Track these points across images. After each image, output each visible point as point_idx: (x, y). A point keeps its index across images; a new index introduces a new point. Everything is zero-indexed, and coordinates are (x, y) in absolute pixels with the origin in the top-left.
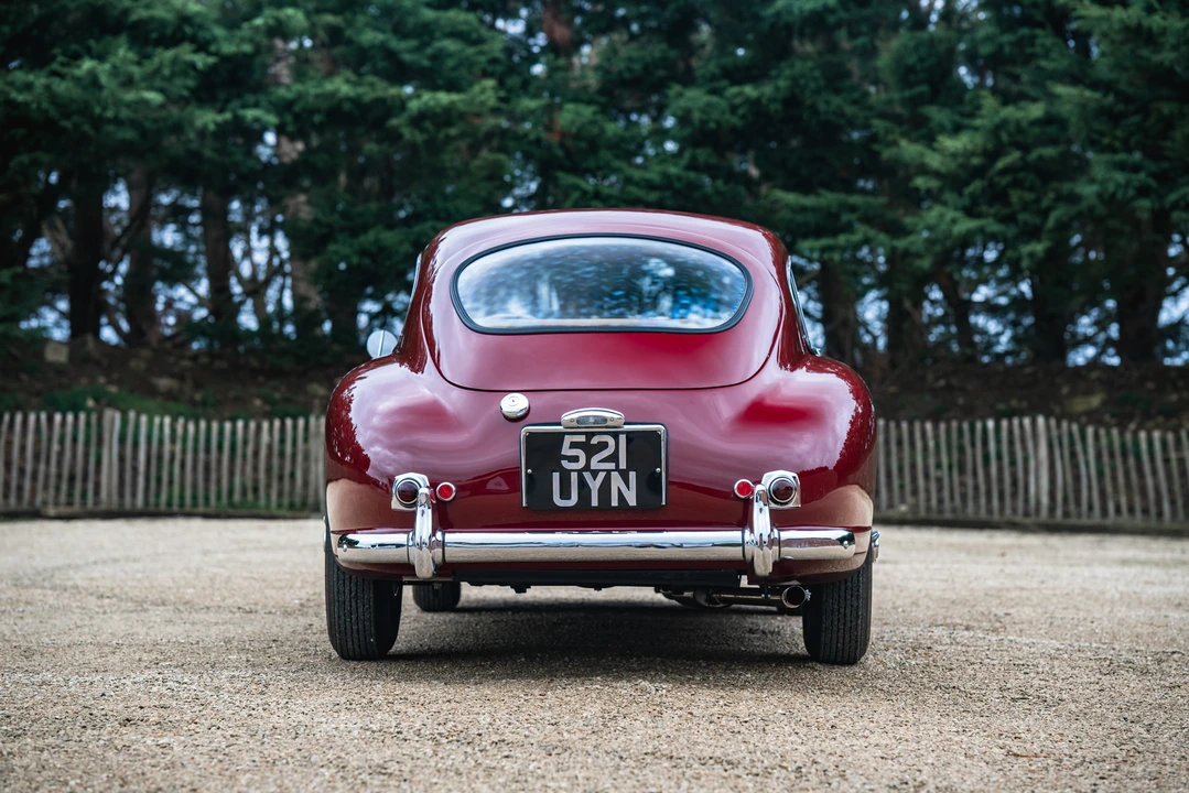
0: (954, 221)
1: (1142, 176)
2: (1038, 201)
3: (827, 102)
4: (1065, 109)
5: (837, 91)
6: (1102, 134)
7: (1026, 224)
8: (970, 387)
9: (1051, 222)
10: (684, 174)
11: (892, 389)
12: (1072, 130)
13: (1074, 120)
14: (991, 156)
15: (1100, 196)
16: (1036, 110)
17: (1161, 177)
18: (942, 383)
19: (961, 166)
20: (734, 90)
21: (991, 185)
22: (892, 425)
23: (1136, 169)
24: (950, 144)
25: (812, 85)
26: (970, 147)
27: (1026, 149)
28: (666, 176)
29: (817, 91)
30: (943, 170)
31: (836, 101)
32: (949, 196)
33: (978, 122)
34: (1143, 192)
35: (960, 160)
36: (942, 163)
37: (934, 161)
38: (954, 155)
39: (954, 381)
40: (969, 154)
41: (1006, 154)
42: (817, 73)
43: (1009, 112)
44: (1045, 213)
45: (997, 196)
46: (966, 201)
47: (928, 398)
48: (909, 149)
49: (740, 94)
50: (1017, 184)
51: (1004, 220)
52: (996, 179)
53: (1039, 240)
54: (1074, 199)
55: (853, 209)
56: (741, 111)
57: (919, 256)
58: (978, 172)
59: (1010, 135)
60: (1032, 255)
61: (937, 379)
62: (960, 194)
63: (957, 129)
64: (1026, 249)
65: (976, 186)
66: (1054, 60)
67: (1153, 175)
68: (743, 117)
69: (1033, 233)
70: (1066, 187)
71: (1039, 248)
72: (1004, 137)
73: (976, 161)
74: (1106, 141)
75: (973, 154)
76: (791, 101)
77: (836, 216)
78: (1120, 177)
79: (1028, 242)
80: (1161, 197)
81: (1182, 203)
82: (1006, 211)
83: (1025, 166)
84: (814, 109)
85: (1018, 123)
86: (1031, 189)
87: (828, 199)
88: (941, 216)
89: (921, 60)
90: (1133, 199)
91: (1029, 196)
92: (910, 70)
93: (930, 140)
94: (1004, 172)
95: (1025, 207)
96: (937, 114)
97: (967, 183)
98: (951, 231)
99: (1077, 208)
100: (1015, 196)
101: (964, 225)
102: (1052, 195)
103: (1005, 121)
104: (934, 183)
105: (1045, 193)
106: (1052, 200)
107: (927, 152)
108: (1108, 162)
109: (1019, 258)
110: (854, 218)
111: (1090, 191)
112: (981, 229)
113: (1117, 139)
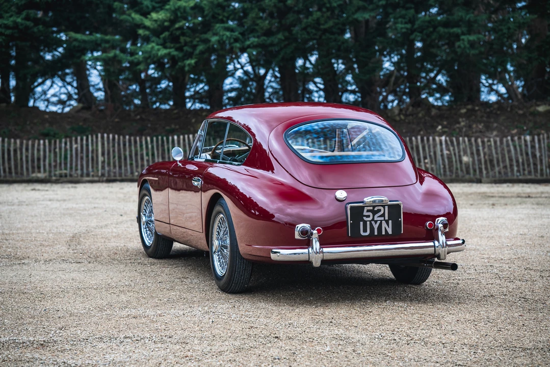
0: (159, 50)
1: (236, 33)
2: (191, 42)
6: (219, 14)
7: (187, 51)
8: (151, 119)
9: (197, 52)
10: (23, 22)
11: (117, 120)
12: (206, 12)
13: (207, 8)
14: (173, 22)
15: (218, 41)
17: (242, 34)
18: (138, 117)
19: (159, 26)
21: (171, 34)
22: (121, 137)
23: (234, 31)
24: (154, 15)
26: (164, 18)
28: (15, 22)
30: (152, 27)
32: (154, 39)
33: (167, 7)
34: (236, 40)
35: (159, 23)
36: (152, 24)
37: (147, 23)
38: (156, 21)
39: (144, 116)
40: (164, 21)
41: (179, 22)
43: (181, 3)
44: (194, 47)
45: (174, 39)
46: (161, 41)
47: (135, 124)
48: (136, 17)
50: (183, 34)
51: (177, 49)
52: (174, 32)
53: (192, 58)
54: (207, 41)
55: (107, 42)
58: (166, 29)
59: (181, 13)
60: (189, 65)
61: (136, 115)
62: (159, 38)
64: (188, 62)
65: (166, 34)
67: (240, 33)
69: (189, 55)
70: (204, 36)
71: (193, 61)
72: (179, 14)
73: (166, 24)
74: (220, 17)
75: (165, 21)
78: (228, 34)
79: (187, 59)
80: (243, 42)
81: (252, 46)
82: (178, 45)
85: (185, 8)
86: (189, 36)
87: (96, 37)
88: (153, 48)
91: (188, 39)
93: (145, 14)
94: (178, 29)
95: (186, 44)
97: (162, 33)
98: (157, 54)
99: (208, 45)
100: (182, 39)
101: (163, 52)
102: (197, 39)
103: (179, 8)
104: (147, 33)
105: (195, 39)
106: (198, 41)
107: (144, 19)
108: (222, 27)
109: (184, 66)
110: (107, 45)
111: (214, 39)
112: (169, 54)
113: (224, 16)
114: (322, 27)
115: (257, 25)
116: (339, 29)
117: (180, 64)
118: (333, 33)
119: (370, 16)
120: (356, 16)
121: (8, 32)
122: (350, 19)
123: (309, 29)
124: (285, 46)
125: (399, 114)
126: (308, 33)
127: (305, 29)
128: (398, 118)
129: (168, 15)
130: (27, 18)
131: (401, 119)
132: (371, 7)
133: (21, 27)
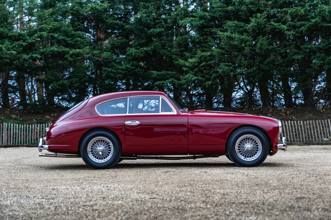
0: (192, 77)
1: (231, 68)
2: (209, 73)
3: (162, 51)
4: (215, 53)
5: (164, 49)
6: (222, 58)
7: (207, 78)
9: (212, 77)
12: (216, 57)
13: (216, 55)
14: (199, 63)
15: (223, 72)
16: (209, 53)
19: (193, 65)
20: (142, 48)
21: (199, 69)
23: (230, 66)
24: (190, 60)
25: (159, 48)
26: (195, 61)
27: (207, 62)
29: (160, 49)
31: (164, 51)
32: (190, 72)
33: (197, 56)
34: (231, 71)
35: (193, 64)
36: (189, 65)
37: (187, 64)
38: (191, 63)
40: (195, 63)
41: (203, 63)
42: (160, 45)
43: (203, 54)
44: (211, 75)
46: (194, 73)
48: (182, 62)
49: (143, 49)
50: (205, 69)
51: (202, 77)
53: (210, 81)
54: (217, 72)
55: (168, 74)
56: (143, 53)
57: (184, 85)
58: (197, 67)
59: (203, 59)
60: (208, 84)
62: (193, 71)
63: (191, 57)
64: (207, 83)
65: (197, 69)
66: (212, 43)
67: (233, 67)
68: (144, 54)
69: (208, 80)
70: (215, 70)
71: (210, 82)
75: (196, 63)
76: (154, 51)
77: (165, 76)
78: (227, 68)
80: (235, 72)
82: (203, 75)
83: (207, 65)
84: (159, 53)
85: (205, 56)
86: (208, 70)
87: (163, 72)
88: (189, 76)
89: (183, 42)
90: (229, 72)
91: (208, 72)
92: (181, 44)
93: (186, 60)
94: (202, 66)
95: (206, 74)
96: (187, 54)
97: (194, 69)
99: (218, 74)
100: (204, 71)
101: (194, 78)
102: (212, 71)
103: (202, 56)
104: (187, 69)
105: (211, 71)
106: (213, 72)
107: (186, 62)
108: (224, 65)
109: (206, 85)
110: (169, 76)
111: (220, 71)
112: (198, 79)
113: (226, 59)
114: (276, 63)
115: (242, 63)
116: (285, 64)
117: (203, 84)
118: (282, 66)
119: (301, 57)
120: (294, 57)
121: (124, 72)
122: (291, 59)
123: (269, 65)
124: (258, 74)
125: (323, 109)
126: (269, 67)
127: (267, 64)
128: (322, 111)
129: (197, 60)
130: (133, 65)
131: (324, 111)
132: (301, 52)
133: (129, 69)
